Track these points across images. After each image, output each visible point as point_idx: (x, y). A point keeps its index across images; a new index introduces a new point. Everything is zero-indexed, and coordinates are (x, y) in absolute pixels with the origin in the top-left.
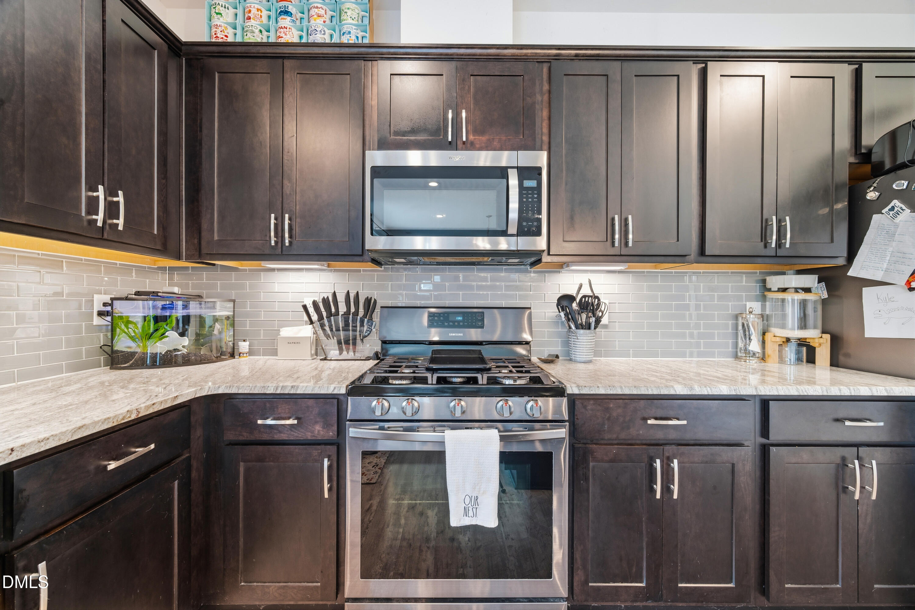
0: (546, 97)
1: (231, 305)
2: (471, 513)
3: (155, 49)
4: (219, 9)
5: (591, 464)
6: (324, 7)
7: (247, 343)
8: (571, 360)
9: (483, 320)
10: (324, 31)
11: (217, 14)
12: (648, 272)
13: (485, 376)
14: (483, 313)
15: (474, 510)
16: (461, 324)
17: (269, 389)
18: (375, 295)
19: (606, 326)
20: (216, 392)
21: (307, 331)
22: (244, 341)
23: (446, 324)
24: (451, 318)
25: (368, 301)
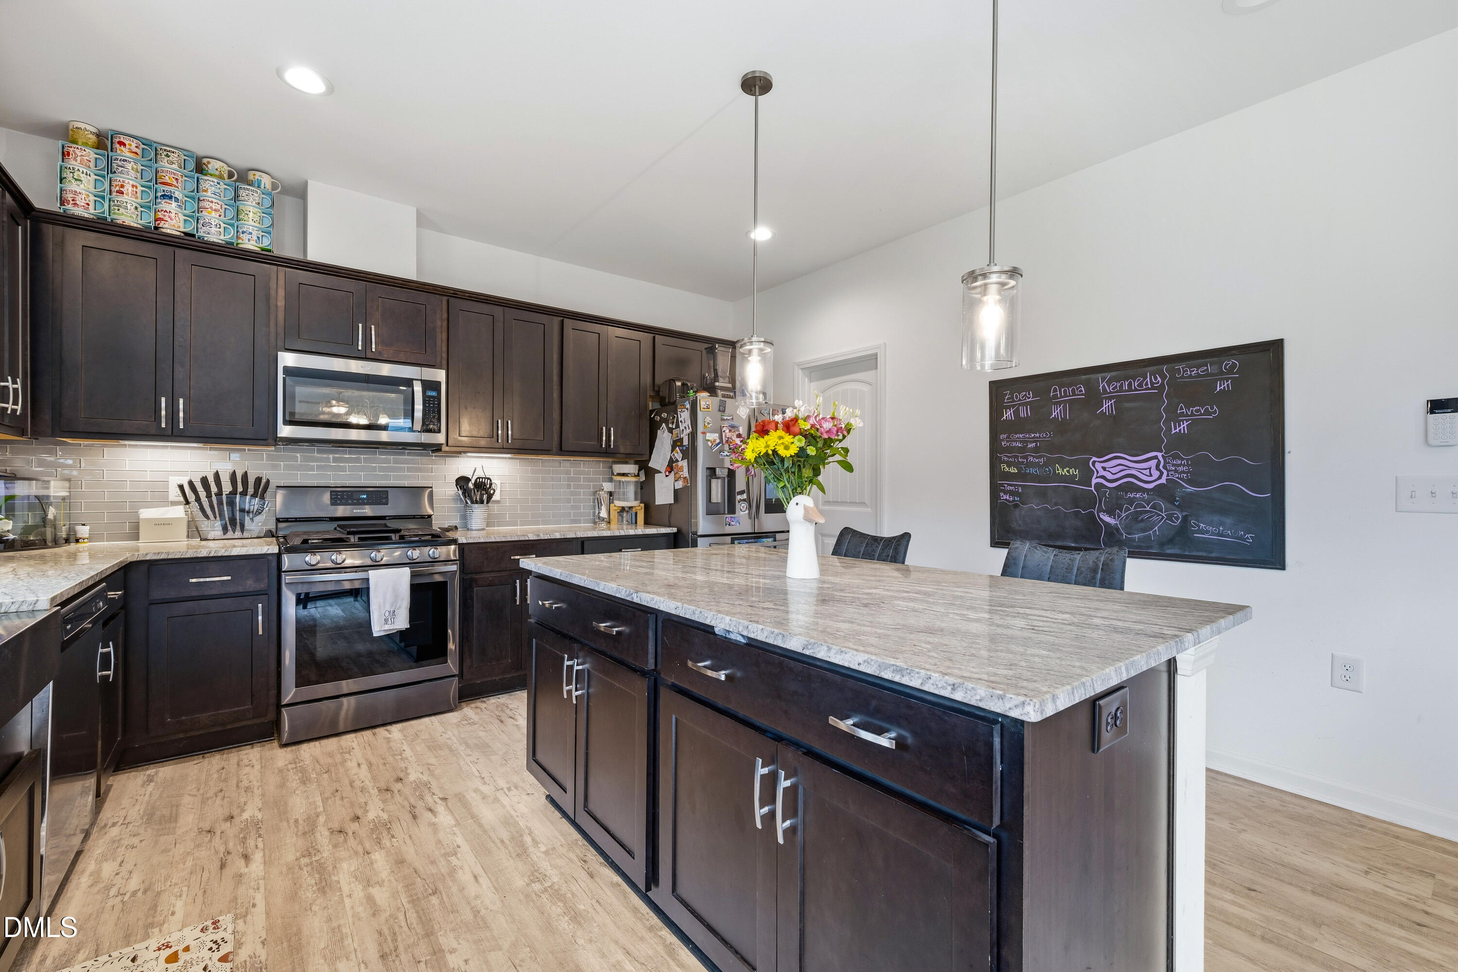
0: (445, 324)
1: (67, 484)
2: (390, 622)
3: (19, 225)
4: (78, 175)
5: (475, 589)
6: (220, 203)
7: (88, 528)
8: (468, 529)
9: (387, 498)
10: (220, 225)
11: (76, 180)
12: (531, 459)
13: (398, 535)
14: (387, 491)
15: (392, 619)
16: (366, 501)
17: (202, 553)
18: (265, 474)
19: (498, 502)
20: (143, 559)
21: (179, 512)
22: (84, 525)
23: (350, 502)
24: (355, 496)
25: (258, 480)
